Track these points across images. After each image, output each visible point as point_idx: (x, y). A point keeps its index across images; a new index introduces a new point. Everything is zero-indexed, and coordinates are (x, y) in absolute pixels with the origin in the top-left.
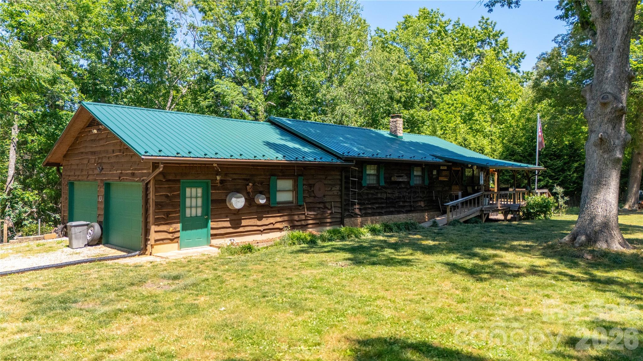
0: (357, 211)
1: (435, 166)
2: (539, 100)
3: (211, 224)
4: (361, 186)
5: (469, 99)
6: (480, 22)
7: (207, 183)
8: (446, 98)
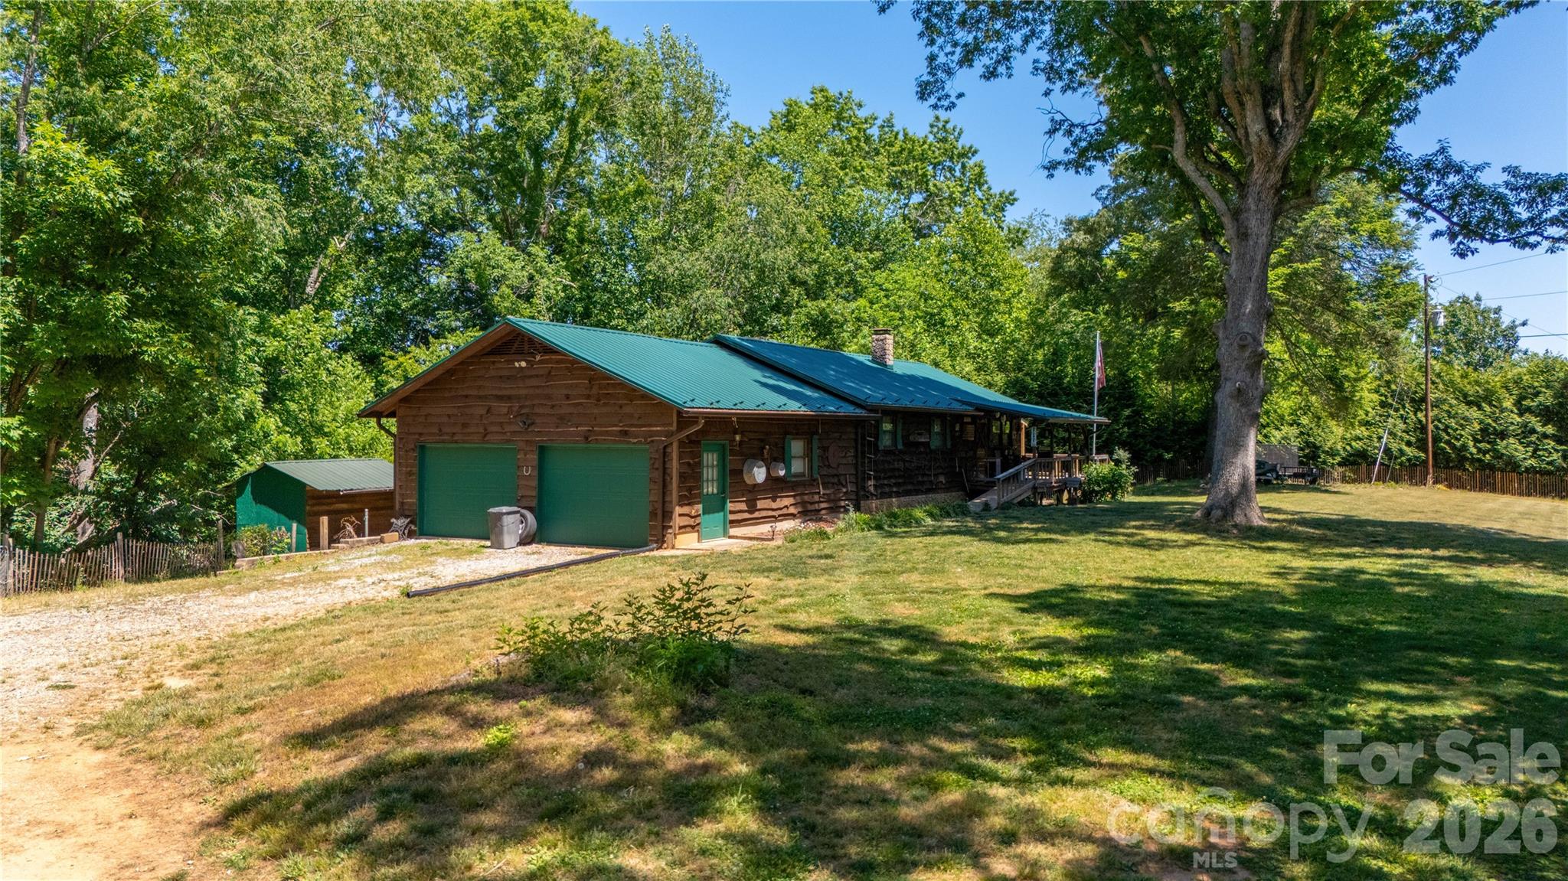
0: (872, 489)
1: (958, 417)
2: (1057, 292)
3: (730, 506)
4: (877, 450)
5: (938, 286)
6: (932, 126)
7: (724, 446)
8: (880, 276)
